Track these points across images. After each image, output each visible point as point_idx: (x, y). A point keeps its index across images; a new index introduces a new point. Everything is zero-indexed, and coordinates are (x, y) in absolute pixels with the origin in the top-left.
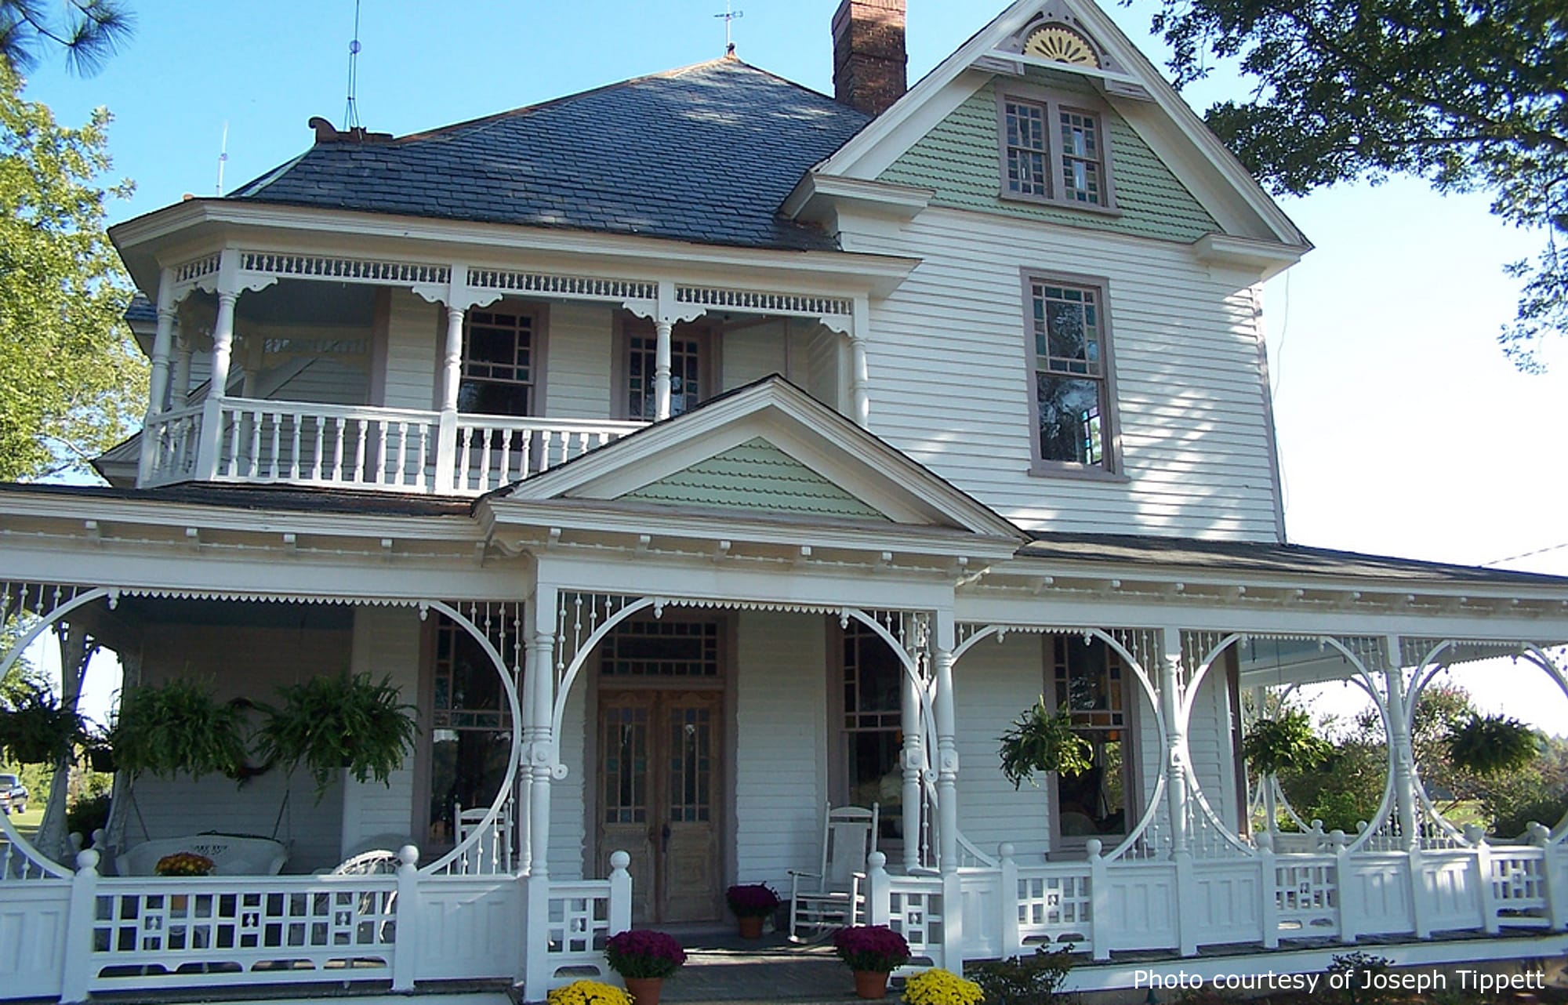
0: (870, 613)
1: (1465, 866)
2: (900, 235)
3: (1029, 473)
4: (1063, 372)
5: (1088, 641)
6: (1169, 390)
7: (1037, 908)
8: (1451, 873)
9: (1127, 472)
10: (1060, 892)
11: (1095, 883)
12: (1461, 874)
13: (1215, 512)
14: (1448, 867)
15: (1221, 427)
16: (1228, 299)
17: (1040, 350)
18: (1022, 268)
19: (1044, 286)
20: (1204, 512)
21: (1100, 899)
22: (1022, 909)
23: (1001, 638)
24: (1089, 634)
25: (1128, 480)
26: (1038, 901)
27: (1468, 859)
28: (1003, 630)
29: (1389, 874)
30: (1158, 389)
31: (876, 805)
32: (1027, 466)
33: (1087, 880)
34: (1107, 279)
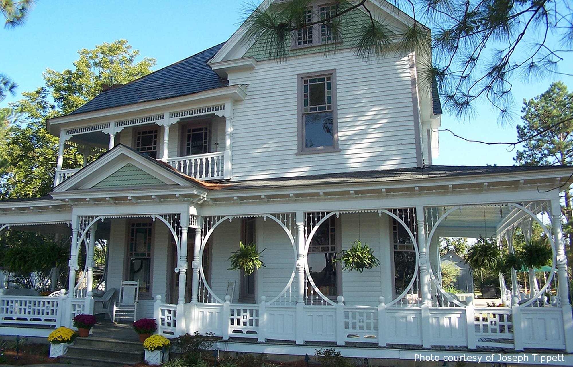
0: (162, 216)
1: (459, 316)
2: (250, 75)
3: (297, 154)
4: (316, 112)
5: (265, 219)
6: (364, 109)
7: (239, 320)
8: (450, 318)
9: (340, 147)
10: (248, 315)
11: (260, 312)
12: (457, 320)
13: (385, 158)
14: (449, 316)
15: (391, 120)
16: (398, 63)
17: (306, 105)
18: (298, 75)
19: (309, 79)
20: (381, 158)
21: (264, 318)
22: (232, 320)
23: (231, 220)
24: (265, 216)
25: (340, 150)
26: (239, 317)
27: (461, 312)
28: (230, 218)
29: (411, 318)
30: (360, 110)
31: (138, 280)
32: (296, 151)
33: (257, 311)
34: (335, 70)
